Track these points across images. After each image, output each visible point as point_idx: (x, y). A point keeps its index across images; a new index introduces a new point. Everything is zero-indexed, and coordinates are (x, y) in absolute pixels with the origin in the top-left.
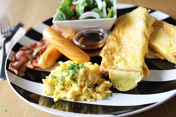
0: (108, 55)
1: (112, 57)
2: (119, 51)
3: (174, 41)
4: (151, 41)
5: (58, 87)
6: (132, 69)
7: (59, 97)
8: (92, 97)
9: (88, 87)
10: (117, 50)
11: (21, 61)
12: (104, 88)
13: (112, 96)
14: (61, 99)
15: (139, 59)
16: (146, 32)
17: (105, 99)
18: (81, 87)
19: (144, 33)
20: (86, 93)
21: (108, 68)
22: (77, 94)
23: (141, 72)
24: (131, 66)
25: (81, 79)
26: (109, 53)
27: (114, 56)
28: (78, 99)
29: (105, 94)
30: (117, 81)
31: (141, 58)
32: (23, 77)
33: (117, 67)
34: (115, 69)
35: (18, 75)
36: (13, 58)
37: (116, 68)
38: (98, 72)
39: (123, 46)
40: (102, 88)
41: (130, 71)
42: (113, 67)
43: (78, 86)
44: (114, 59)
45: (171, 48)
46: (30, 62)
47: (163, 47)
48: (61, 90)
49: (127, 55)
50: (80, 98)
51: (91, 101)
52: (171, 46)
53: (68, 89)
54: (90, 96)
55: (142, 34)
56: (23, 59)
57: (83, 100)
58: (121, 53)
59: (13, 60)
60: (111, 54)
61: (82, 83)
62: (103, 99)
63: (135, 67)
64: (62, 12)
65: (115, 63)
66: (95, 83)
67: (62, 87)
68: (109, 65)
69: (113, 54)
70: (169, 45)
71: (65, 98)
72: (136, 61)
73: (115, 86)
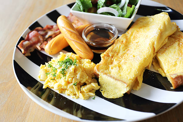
0: (108, 58)
1: (111, 60)
2: (121, 56)
3: (180, 61)
4: (159, 53)
5: (50, 76)
6: (121, 79)
7: (48, 86)
8: (75, 95)
9: (74, 84)
10: (120, 55)
11: (32, 41)
12: (90, 89)
13: (94, 99)
14: (50, 88)
15: (134, 70)
16: (156, 43)
17: (87, 100)
18: (68, 83)
19: (153, 44)
20: (71, 90)
21: (101, 71)
22: (62, 88)
23: (127, 85)
24: (123, 75)
25: (70, 75)
26: (111, 55)
27: (113, 60)
28: (63, 92)
29: (88, 95)
30: (105, 86)
31: (137, 70)
32: (28, 57)
33: (110, 73)
34: (106, 74)
35: (24, 54)
36: (27, 36)
37: (108, 74)
38: (92, 72)
39: (128, 52)
40: (86, 89)
41: (118, 80)
42: (106, 71)
43: (65, 81)
44: (112, 63)
45: (174, 68)
46: (39, 44)
47: (166, 64)
48: (51, 79)
49: (126, 63)
50: (65, 92)
51: (73, 98)
52: (175, 65)
53: (57, 80)
54: (74, 93)
55: (150, 45)
56: (34, 40)
57: (67, 95)
58: (122, 59)
59: (26, 38)
60: (112, 57)
61: (69, 79)
62: (84, 99)
63: (126, 77)
64: (80, 3)
65: (110, 68)
66: (82, 82)
67: (53, 78)
68: (103, 69)
69: (114, 57)
70: (174, 63)
71: (53, 88)
72: (130, 71)
73: (102, 91)
